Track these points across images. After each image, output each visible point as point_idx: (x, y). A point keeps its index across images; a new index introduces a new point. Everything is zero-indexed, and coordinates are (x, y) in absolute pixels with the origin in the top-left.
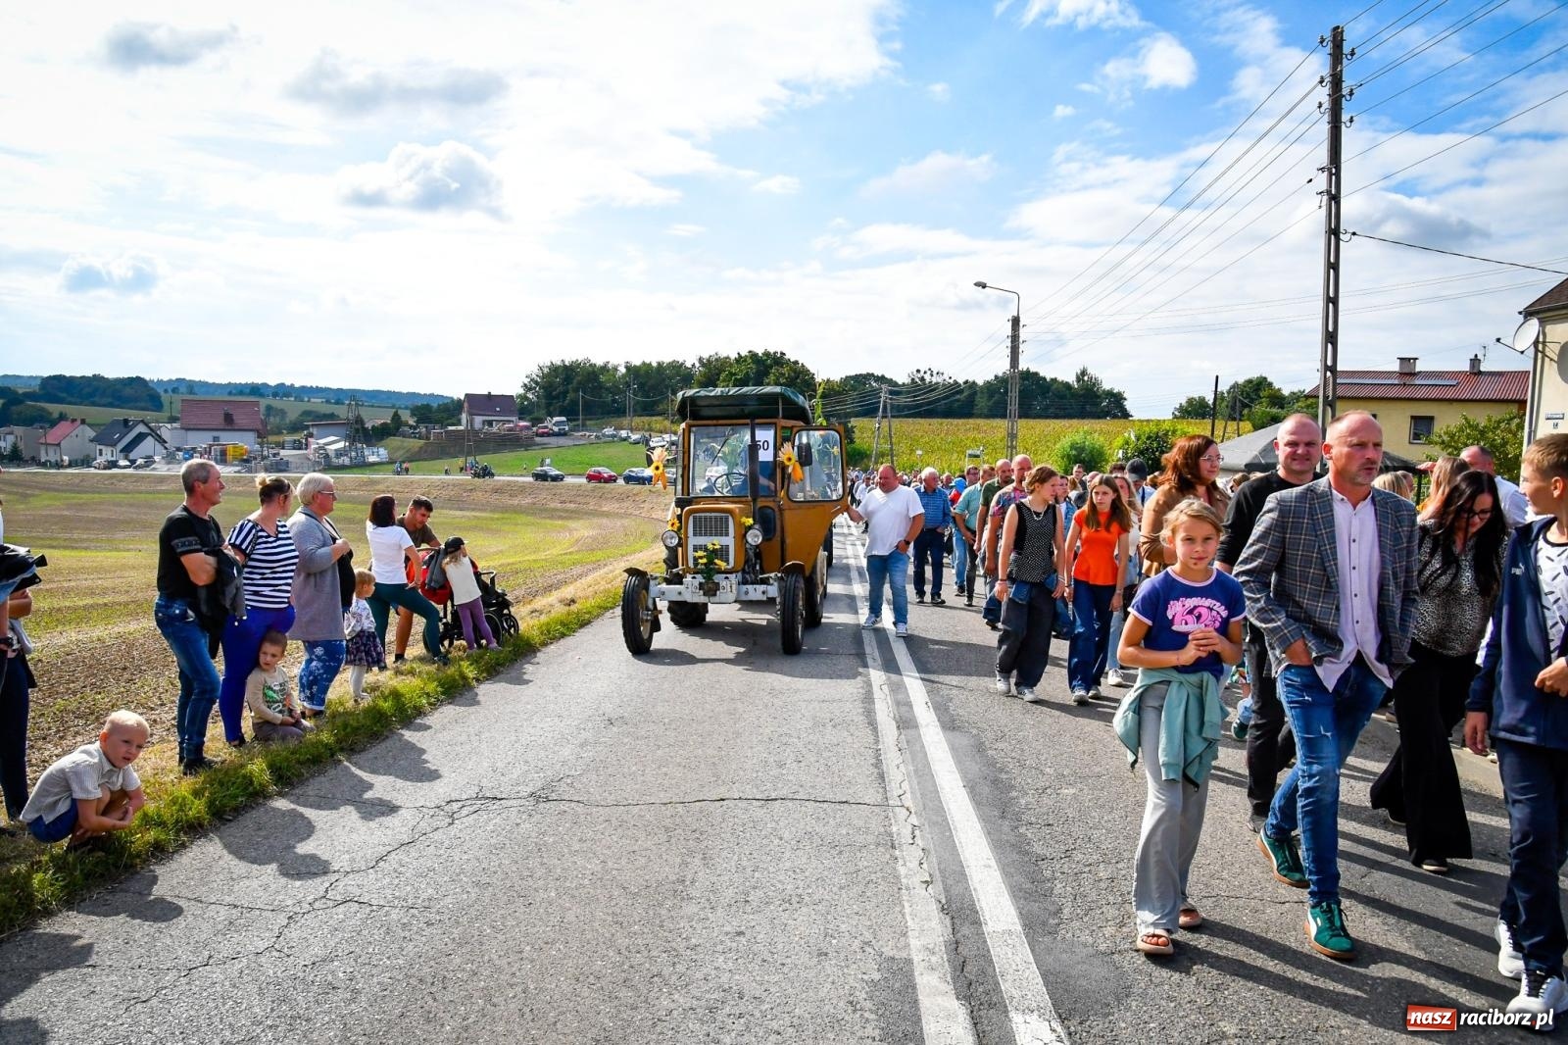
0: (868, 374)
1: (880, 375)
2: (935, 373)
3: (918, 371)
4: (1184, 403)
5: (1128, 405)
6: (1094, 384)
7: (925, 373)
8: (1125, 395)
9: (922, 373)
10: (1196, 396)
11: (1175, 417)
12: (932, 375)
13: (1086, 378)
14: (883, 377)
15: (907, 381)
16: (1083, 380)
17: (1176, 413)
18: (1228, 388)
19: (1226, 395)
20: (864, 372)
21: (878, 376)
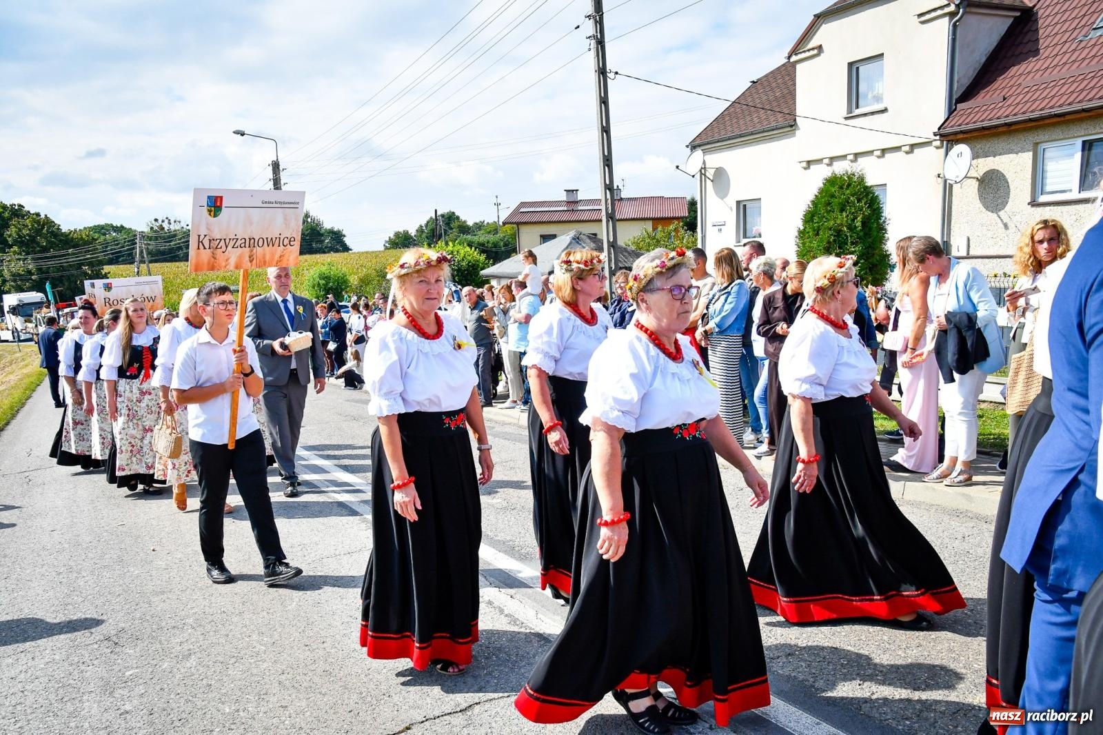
0: (107, 225)
1: (119, 226)
2: (172, 221)
3: (156, 220)
4: (392, 236)
5: (347, 240)
6: (317, 225)
7: (163, 221)
8: (344, 233)
9: (160, 221)
10: (401, 230)
11: (386, 248)
12: (170, 224)
13: (309, 220)
14: (122, 227)
15: (146, 230)
16: (308, 222)
17: (387, 245)
18: (426, 222)
19: (424, 228)
20: (102, 223)
21: (117, 227)
